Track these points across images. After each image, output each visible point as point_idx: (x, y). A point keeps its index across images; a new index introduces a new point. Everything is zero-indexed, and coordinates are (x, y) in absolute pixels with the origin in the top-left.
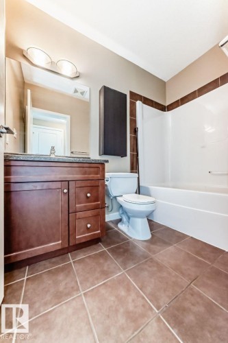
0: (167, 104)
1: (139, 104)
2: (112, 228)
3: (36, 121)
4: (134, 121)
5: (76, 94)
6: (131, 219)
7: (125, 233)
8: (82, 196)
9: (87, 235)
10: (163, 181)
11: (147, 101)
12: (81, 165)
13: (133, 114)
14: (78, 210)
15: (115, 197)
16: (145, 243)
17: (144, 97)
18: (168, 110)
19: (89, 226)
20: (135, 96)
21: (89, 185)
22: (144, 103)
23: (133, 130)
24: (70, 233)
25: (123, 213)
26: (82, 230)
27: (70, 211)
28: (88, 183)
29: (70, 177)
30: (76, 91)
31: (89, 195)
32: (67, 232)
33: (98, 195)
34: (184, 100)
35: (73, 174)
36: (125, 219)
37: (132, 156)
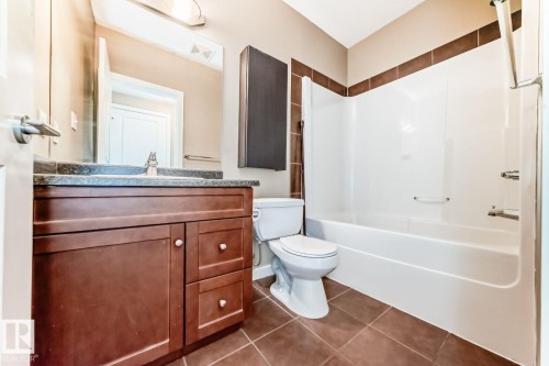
0: (349, 85)
1: (306, 81)
2: (261, 297)
3: (117, 97)
4: (297, 110)
5: (196, 55)
6: (295, 280)
7: (284, 306)
8: (211, 249)
9: (218, 320)
10: (340, 211)
11: (319, 78)
12: (208, 191)
13: (297, 98)
14: (202, 275)
15: (266, 242)
16: (320, 325)
17: (315, 71)
18: (350, 95)
19: (223, 303)
20: (300, 69)
21: (224, 228)
22: (315, 81)
23: (295, 125)
24: (188, 321)
25: (279, 268)
26: (209, 313)
27: (188, 280)
28: (222, 225)
29: (188, 215)
30: (195, 50)
31: (223, 246)
32: (181, 322)
33: (240, 245)
34: (376, 81)
35: (194, 210)
36: (282, 278)
37: (294, 168)
